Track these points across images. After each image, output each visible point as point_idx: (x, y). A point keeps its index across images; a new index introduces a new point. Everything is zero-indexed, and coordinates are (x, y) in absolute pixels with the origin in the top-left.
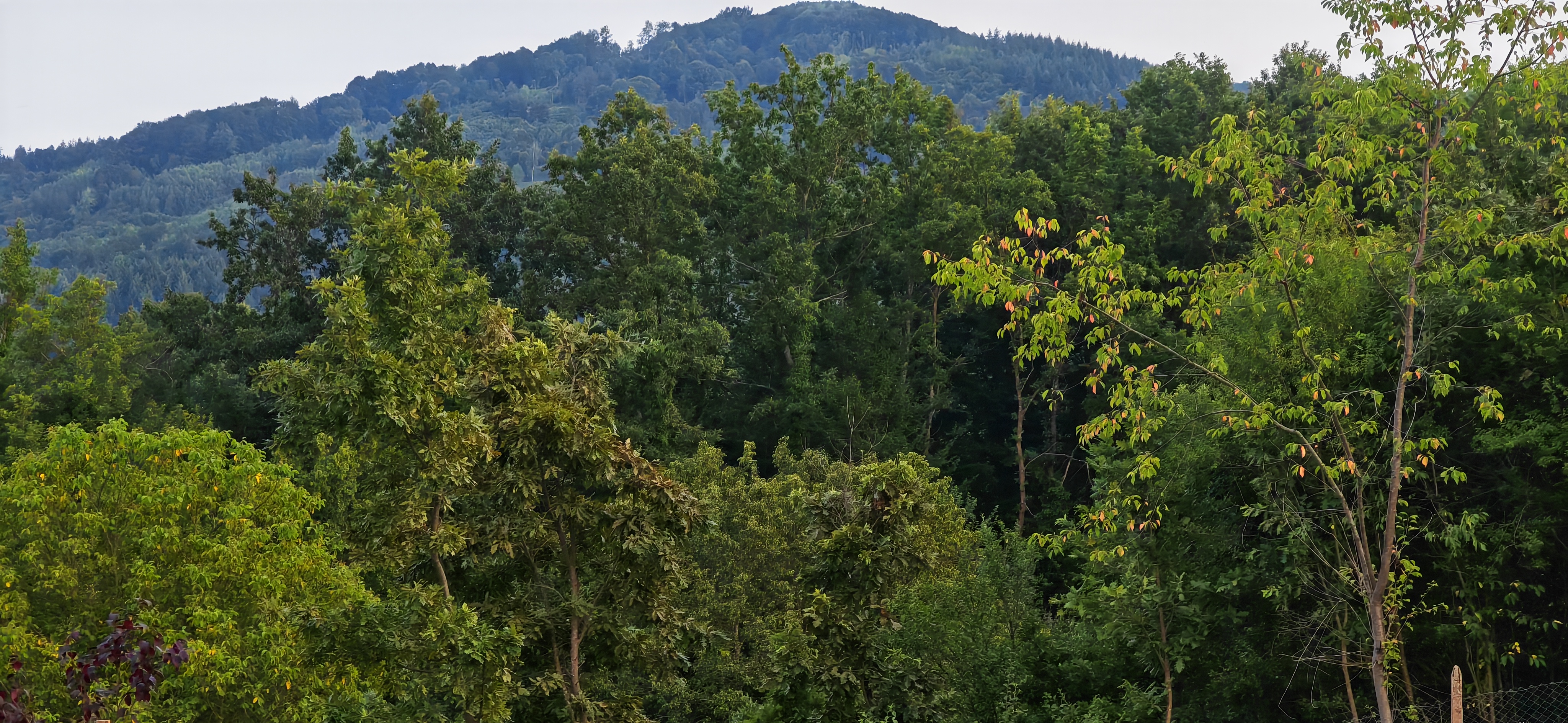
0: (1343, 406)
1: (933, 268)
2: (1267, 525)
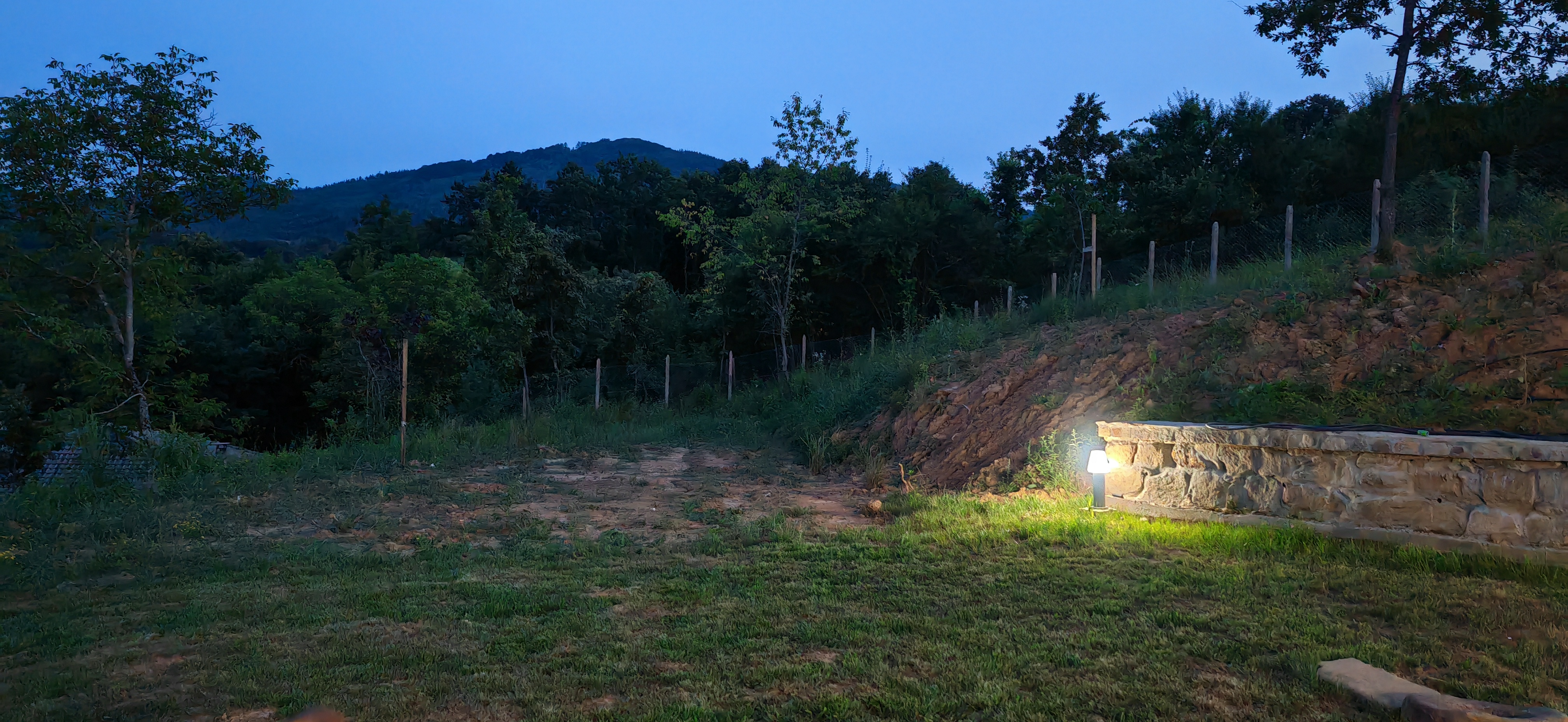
0: (774, 259)
1: (658, 216)
2: (753, 294)
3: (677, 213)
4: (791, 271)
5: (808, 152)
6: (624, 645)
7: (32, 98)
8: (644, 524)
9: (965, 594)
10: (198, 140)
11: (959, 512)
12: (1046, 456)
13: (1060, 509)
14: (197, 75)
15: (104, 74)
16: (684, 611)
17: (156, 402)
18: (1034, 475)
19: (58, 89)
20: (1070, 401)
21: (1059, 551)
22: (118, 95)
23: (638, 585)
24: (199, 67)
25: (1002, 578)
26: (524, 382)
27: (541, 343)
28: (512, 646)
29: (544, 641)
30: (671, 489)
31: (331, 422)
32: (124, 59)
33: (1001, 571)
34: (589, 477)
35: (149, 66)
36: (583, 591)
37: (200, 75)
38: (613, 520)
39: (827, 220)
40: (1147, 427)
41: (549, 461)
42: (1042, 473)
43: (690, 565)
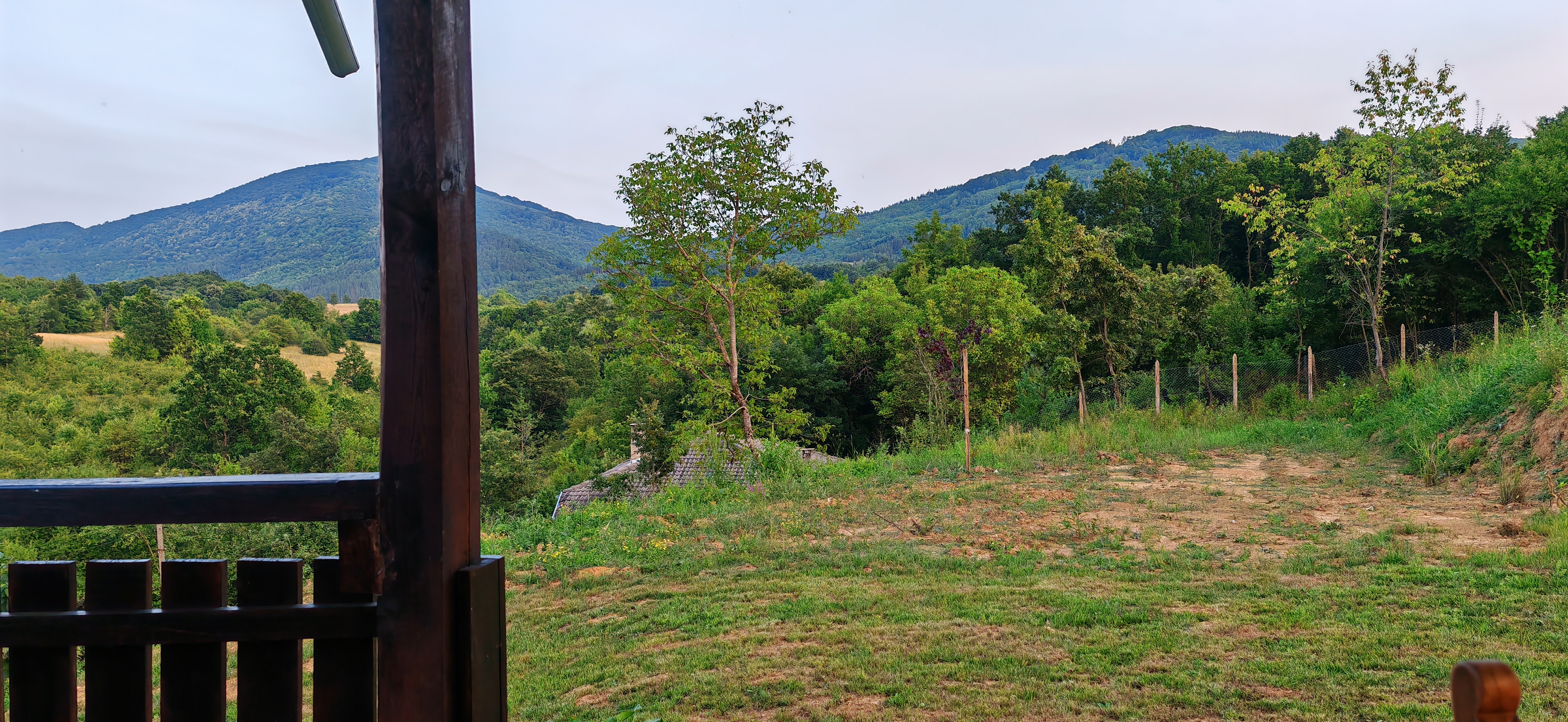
0: (1362, 241)
1: (1220, 204)
3: (1244, 200)
4: (1382, 252)
5: (1400, 116)
6: (1216, 665)
7: (654, 161)
8: (1223, 537)
10: (780, 182)
14: (777, 123)
15: (706, 134)
16: (1281, 634)
17: (757, 413)
19: (673, 151)
22: (717, 150)
23: (1226, 602)
24: (778, 116)
26: (1080, 386)
27: (1094, 346)
28: (1097, 657)
29: (1130, 654)
30: (1249, 500)
31: (901, 430)
32: (721, 118)
34: (1156, 484)
35: (739, 121)
36: (1165, 605)
37: (780, 122)
38: (1189, 532)
39: (1429, 190)
41: (1112, 468)
43: (1284, 584)
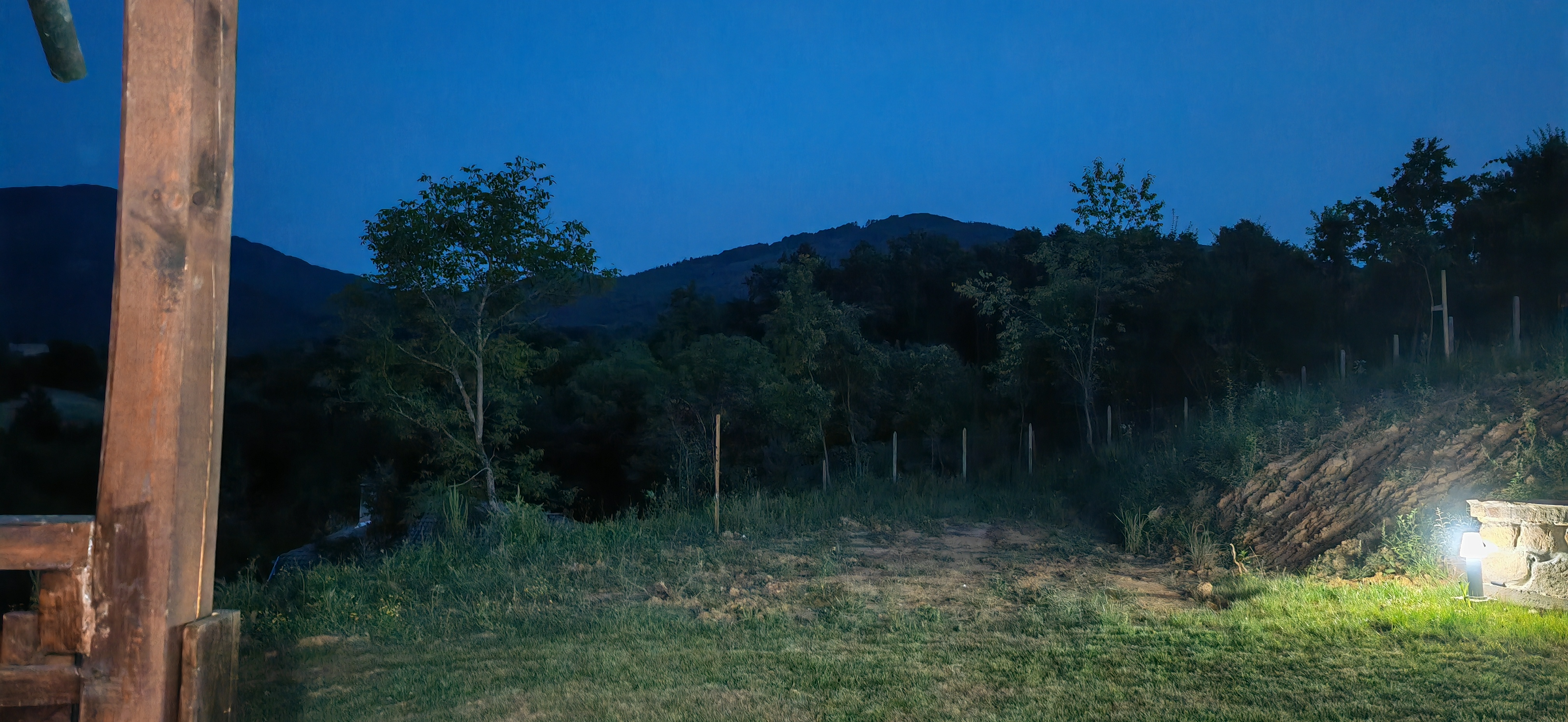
0: (1076, 328)
1: (954, 287)
2: (1053, 364)
3: (975, 284)
4: (1093, 339)
5: (1110, 217)
7: (406, 208)
8: (956, 600)
9: (1325, 689)
10: (537, 238)
11: (1304, 598)
12: (1406, 537)
13: (1427, 597)
14: (538, 180)
15: (462, 185)
17: (501, 476)
18: (1392, 558)
19: (426, 200)
20: (1429, 478)
21: (1432, 646)
22: (473, 202)
24: (539, 173)
25: (1365, 672)
26: (824, 455)
27: (839, 417)
30: (977, 566)
31: (651, 494)
32: (479, 170)
33: (1363, 664)
34: (893, 550)
35: (499, 175)
36: (905, 666)
37: (540, 180)
38: (924, 595)
39: (1133, 285)
40: (1531, 506)
42: (1401, 557)
43: (1011, 645)
